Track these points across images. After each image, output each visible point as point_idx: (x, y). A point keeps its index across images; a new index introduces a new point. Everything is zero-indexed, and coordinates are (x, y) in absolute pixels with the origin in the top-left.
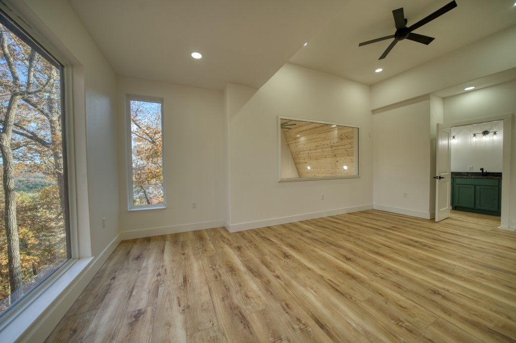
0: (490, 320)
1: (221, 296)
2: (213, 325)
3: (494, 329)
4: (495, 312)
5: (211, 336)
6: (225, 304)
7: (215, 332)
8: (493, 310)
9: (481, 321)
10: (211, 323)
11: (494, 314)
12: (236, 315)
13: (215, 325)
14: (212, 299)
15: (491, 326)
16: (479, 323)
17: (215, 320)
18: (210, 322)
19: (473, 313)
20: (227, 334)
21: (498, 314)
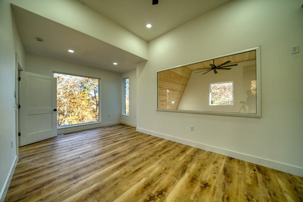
0: (47, 190)
3: (42, 187)
4: (49, 196)
8: (50, 196)
9: (49, 185)
11: (48, 194)
15: (45, 188)
16: (49, 184)
19: (55, 185)
21: (47, 196)
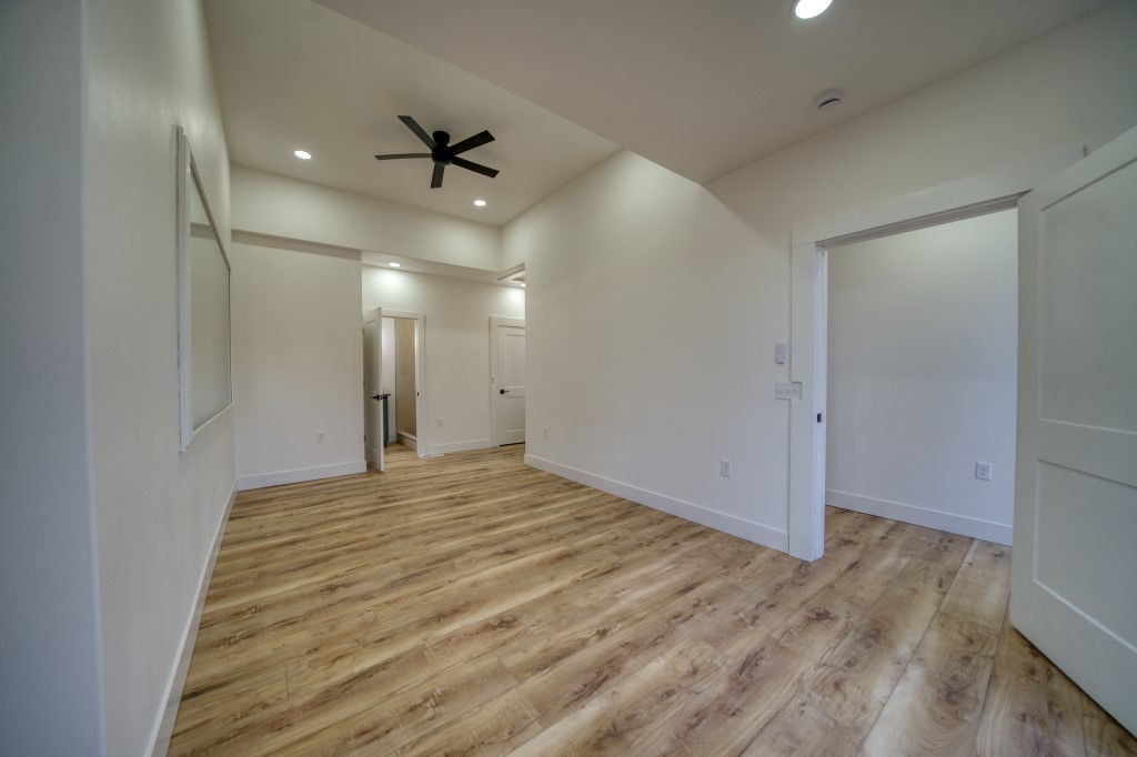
1: (731, 721)
2: (803, 705)
5: (821, 698)
6: (745, 704)
7: (810, 696)
10: (803, 709)
12: (750, 676)
13: (800, 701)
14: (753, 739)
17: (792, 706)
18: (803, 712)
20: (795, 677)
